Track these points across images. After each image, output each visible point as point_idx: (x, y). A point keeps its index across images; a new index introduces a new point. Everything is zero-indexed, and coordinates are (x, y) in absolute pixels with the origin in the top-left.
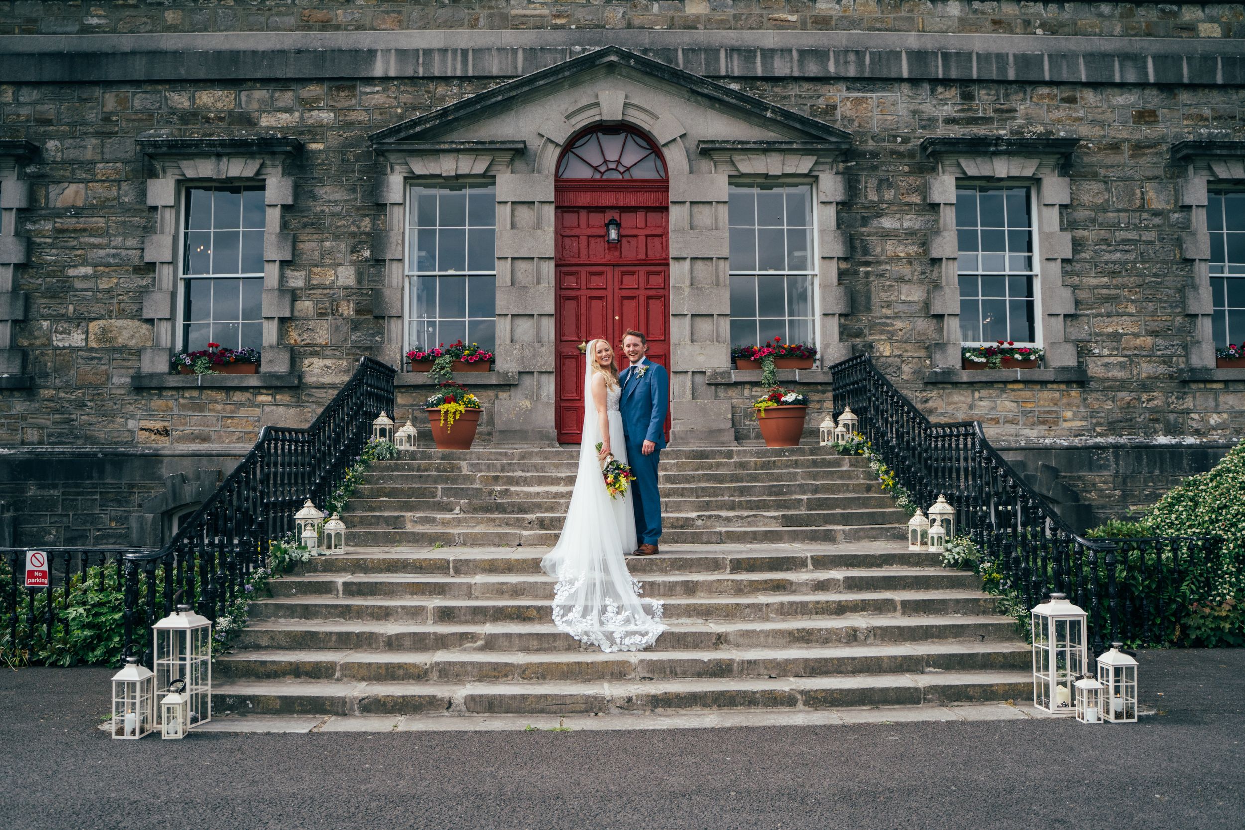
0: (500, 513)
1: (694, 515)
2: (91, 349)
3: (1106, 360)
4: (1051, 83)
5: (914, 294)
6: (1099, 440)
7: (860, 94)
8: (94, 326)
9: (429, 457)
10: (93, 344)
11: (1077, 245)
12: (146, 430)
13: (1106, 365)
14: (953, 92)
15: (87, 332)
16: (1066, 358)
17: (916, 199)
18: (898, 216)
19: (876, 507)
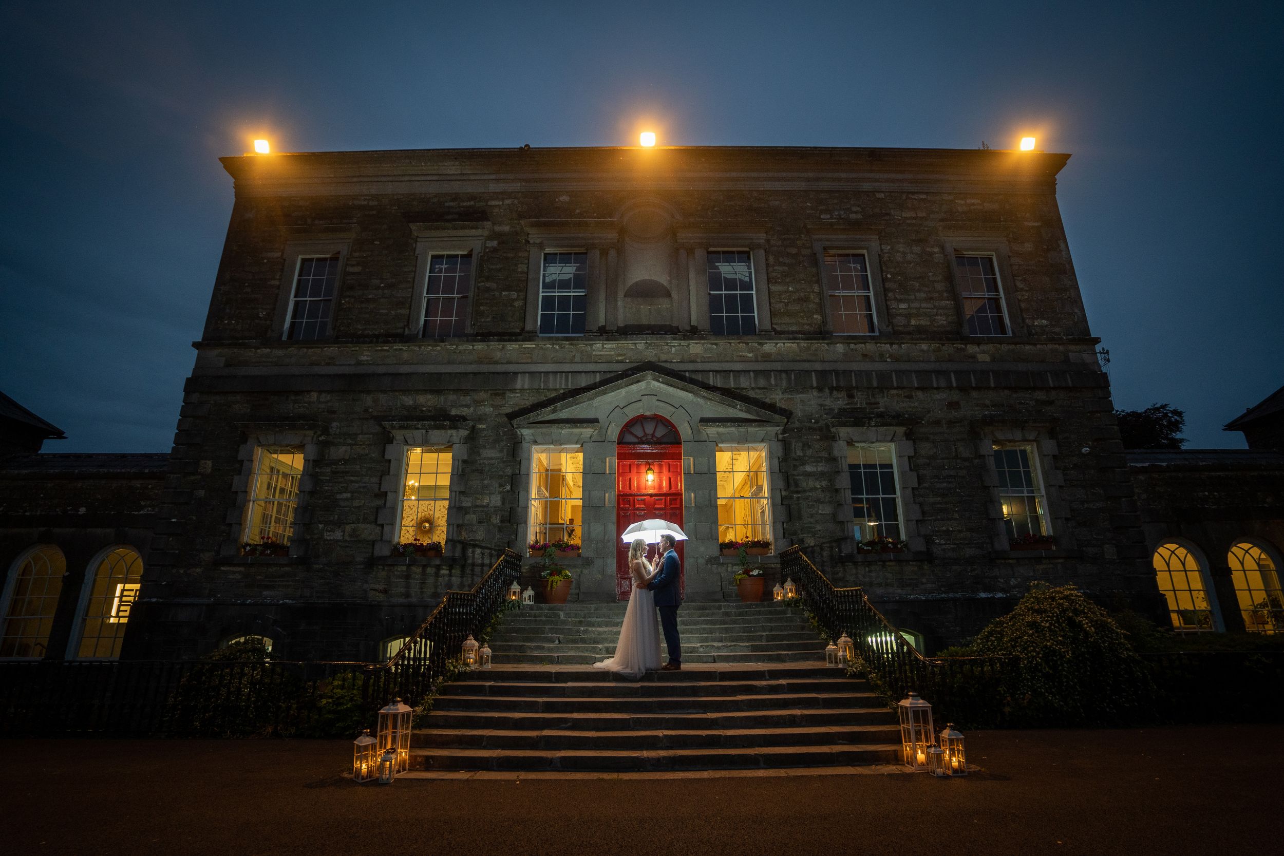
0: (583, 643)
1: (699, 645)
2: (346, 541)
3: (944, 547)
4: (897, 388)
5: (826, 510)
6: (943, 595)
7: (789, 396)
8: (348, 528)
9: (541, 609)
10: (347, 538)
11: (920, 479)
12: (374, 590)
13: (944, 550)
14: (843, 394)
15: (344, 531)
16: (919, 545)
17: (825, 454)
18: (814, 464)
19: (807, 640)
